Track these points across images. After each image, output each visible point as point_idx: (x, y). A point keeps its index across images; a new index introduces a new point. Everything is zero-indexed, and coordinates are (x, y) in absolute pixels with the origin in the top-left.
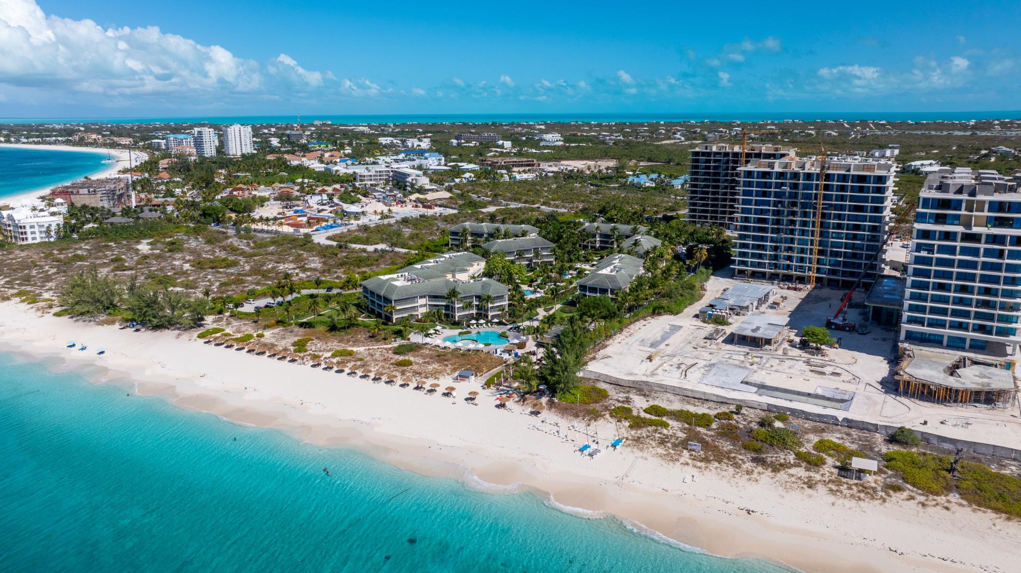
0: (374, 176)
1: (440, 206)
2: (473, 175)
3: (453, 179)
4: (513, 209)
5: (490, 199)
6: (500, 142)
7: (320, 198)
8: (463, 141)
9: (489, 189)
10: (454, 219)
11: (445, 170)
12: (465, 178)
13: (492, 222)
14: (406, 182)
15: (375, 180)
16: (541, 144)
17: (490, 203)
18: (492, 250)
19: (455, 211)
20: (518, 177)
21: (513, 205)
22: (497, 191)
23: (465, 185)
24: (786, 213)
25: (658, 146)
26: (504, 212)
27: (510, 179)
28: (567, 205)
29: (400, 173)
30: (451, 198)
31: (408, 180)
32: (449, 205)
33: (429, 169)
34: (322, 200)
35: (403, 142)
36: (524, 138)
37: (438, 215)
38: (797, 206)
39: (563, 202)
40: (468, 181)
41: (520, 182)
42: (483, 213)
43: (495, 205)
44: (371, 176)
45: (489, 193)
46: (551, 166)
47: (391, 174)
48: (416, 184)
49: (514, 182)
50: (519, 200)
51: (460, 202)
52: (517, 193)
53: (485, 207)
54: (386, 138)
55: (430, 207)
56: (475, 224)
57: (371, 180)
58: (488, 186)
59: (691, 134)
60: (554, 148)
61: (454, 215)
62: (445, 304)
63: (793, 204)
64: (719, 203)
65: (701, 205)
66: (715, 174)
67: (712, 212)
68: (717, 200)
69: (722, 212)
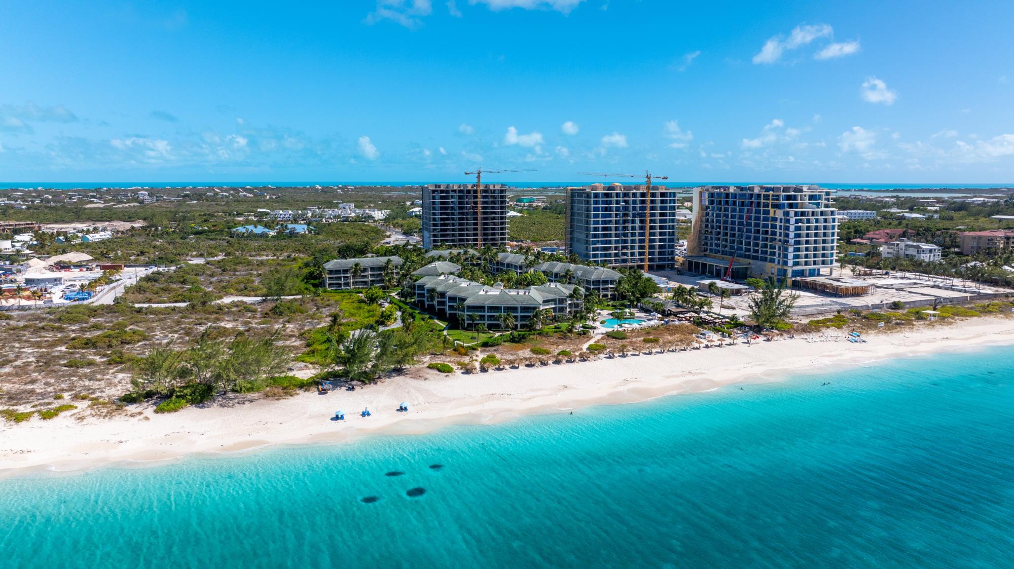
20: (90, 237)
24: (621, 222)
30: (95, 259)
38: (629, 216)
55: (114, 268)
62: (553, 306)
63: (625, 215)
64: (458, 233)
65: (442, 236)
66: (453, 208)
67: (452, 241)
68: (455, 230)
69: (460, 240)
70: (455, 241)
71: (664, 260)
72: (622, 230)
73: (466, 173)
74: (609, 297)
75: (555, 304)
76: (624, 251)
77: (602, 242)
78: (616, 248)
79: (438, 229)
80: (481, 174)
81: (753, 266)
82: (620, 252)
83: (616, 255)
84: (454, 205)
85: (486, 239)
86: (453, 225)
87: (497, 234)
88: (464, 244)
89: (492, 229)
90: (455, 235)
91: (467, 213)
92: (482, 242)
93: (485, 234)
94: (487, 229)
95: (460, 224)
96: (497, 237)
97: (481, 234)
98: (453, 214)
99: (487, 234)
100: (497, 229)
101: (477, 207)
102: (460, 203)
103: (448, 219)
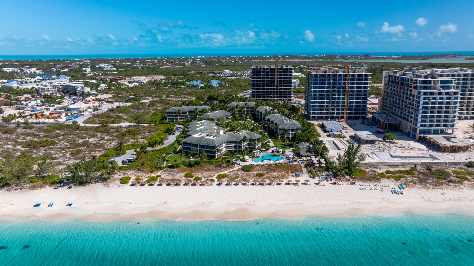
0: (51, 88)
6: (84, 69)
7: (35, 102)
8: (59, 69)
14: (77, 90)
15: (51, 90)
16: (106, 70)
19: (130, 103)
24: (331, 91)
29: (66, 86)
30: (113, 97)
31: (77, 89)
34: (37, 103)
38: (336, 88)
44: (48, 89)
47: (61, 87)
48: (83, 91)
57: (49, 91)
60: (114, 71)
62: (234, 145)
63: (334, 87)
64: (265, 90)
65: (257, 92)
66: (263, 78)
67: (262, 94)
68: (264, 89)
69: (267, 94)
70: (264, 94)
71: (357, 113)
72: (332, 96)
74: (290, 139)
75: (236, 144)
76: (332, 108)
77: (319, 103)
78: (327, 106)
81: (403, 123)
82: (330, 108)
83: (327, 110)
84: (264, 76)
85: (281, 94)
86: (263, 86)
87: (287, 91)
88: (268, 97)
89: (284, 89)
90: (264, 92)
91: (270, 80)
92: (278, 96)
93: (280, 92)
94: (281, 89)
95: (267, 86)
96: (286, 93)
97: (277, 92)
98: (263, 81)
99: (281, 92)
100: (287, 89)
101: (275, 77)
102: (267, 75)
103: (260, 84)
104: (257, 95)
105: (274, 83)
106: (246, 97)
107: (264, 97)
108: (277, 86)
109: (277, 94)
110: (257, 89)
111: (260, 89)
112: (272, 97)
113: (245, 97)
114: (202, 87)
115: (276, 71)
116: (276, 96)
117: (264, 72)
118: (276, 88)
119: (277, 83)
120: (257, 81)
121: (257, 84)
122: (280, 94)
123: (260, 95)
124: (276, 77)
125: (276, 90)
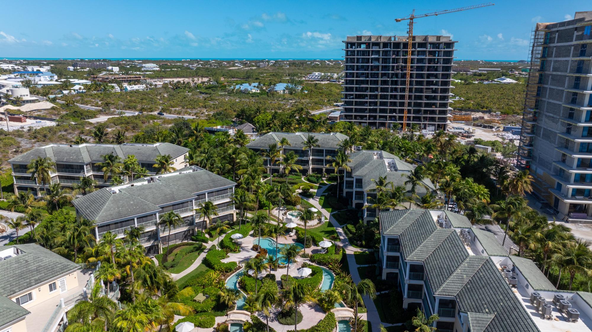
1: (35, 118)
2: (82, 87)
3: (61, 91)
4: (129, 117)
5: (100, 108)
6: (110, 68)
8: (78, 68)
9: (100, 99)
10: (49, 135)
11: (56, 85)
12: (74, 90)
13: (100, 142)
16: (143, 70)
17: (100, 112)
18: (98, 219)
19: (53, 124)
20: (129, 88)
21: (128, 114)
22: (109, 100)
23: (74, 96)
25: (230, 70)
26: (119, 122)
27: (121, 90)
28: (189, 111)
30: (53, 108)
32: (48, 117)
33: (37, 84)
35: (24, 68)
36: (128, 67)
37: (25, 130)
39: (183, 107)
40: (78, 93)
41: (131, 92)
42: (91, 124)
43: (107, 114)
45: (100, 103)
46: (156, 81)
48: (11, 96)
49: (125, 93)
50: (134, 108)
51: (64, 113)
52: (131, 101)
53: (94, 116)
54: (8, 65)
55: (19, 120)
56: (64, 146)
58: (99, 97)
59: (245, 64)
60: (154, 71)
61: (50, 129)
64: (379, 100)
65: (357, 103)
66: (373, 68)
67: (371, 111)
68: (376, 97)
69: (382, 111)
70: (375, 111)
73: (397, 21)
79: (352, 95)
80: (414, 20)
84: (376, 64)
85: (418, 112)
86: (372, 90)
87: (434, 104)
88: (386, 117)
89: (428, 97)
90: (375, 104)
91: (393, 74)
92: (412, 115)
93: (416, 104)
94: (420, 98)
95: (383, 90)
96: (433, 108)
97: (409, 104)
98: (373, 75)
99: (420, 105)
100: (435, 98)
101: (405, 67)
102: (385, 61)
103: (367, 82)
104: (356, 110)
105: (404, 83)
106: (332, 115)
107: (375, 117)
108: (411, 90)
109: (409, 111)
110: (357, 96)
111: (364, 96)
112: (395, 117)
113: (330, 115)
114: (255, 93)
115: (410, 50)
116: (405, 115)
117: (378, 52)
118: (407, 94)
119: (411, 83)
120: (358, 75)
121: (358, 82)
122: (415, 112)
123: (364, 110)
124: (409, 65)
125: (406, 101)
